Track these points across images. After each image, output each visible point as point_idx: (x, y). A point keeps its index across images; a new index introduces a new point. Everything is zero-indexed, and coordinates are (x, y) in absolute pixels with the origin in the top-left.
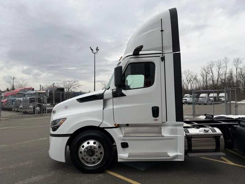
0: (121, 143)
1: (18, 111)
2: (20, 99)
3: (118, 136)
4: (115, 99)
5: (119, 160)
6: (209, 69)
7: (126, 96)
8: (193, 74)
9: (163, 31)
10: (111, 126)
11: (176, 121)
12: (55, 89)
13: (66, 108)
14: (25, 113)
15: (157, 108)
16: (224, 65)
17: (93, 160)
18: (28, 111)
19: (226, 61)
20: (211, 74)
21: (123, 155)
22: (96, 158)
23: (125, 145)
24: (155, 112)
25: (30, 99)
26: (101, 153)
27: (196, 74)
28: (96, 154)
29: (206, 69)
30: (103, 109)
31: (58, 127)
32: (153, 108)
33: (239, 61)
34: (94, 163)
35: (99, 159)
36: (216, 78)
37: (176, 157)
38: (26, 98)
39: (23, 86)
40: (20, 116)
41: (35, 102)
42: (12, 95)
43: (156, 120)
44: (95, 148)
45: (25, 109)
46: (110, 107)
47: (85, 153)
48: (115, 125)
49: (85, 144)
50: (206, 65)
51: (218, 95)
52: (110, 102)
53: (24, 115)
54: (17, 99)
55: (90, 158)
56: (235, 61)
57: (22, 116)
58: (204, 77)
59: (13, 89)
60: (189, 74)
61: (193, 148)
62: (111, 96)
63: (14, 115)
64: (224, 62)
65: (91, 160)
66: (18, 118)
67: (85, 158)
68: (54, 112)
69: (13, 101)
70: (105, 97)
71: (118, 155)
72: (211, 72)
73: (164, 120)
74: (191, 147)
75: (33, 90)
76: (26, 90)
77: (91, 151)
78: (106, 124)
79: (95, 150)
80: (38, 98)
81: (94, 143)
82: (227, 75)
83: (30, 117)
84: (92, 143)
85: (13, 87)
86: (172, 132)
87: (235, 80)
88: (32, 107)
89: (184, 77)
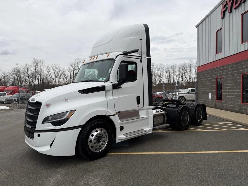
0: (120, 127)
5: (117, 142)
7: (121, 88)
8: (60, 69)
11: (149, 106)
13: (66, 100)
22: (104, 143)
27: (64, 69)
28: (104, 139)
32: (137, 97)
43: (138, 106)
48: (115, 112)
50: (73, 61)
60: (57, 68)
65: (100, 146)
73: (142, 106)
79: (103, 136)
81: (101, 130)
86: (147, 114)
89: (52, 71)
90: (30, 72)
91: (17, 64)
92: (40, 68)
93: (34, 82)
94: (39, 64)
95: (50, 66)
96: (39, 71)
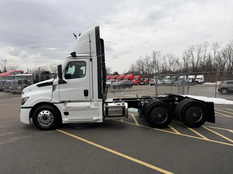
0: (64, 112)
1: (8, 92)
2: (10, 81)
3: (62, 108)
4: (60, 85)
5: (63, 123)
6: (190, 53)
7: (67, 83)
8: (175, 57)
9: (91, 41)
10: (57, 102)
11: (98, 98)
12: (41, 73)
13: (30, 90)
14: (15, 93)
15: (87, 91)
16: (204, 49)
17: (46, 123)
18: (17, 91)
19: (206, 45)
20: (191, 57)
21: (65, 119)
22: (48, 121)
23: (66, 114)
24: (86, 93)
25: (18, 81)
26: (52, 118)
27: (178, 57)
28: (48, 119)
29: (187, 52)
30: (53, 91)
31: (24, 103)
32: (84, 90)
33: (218, 45)
34: (47, 124)
35: (50, 122)
36: (195, 61)
37: (98, 120)
38: (15, 80)
39: (14, 69)
40: (9, 96)
41: (22, 84)
42: (3, 77)
43: (86, 98)
44: (47, 115)
45: (15, 90)
46: (57, 90)
47: (41, 118)
48: (60, 101)
49: (42, 113)
50: (187, 48)
51: (196, 77)
52: (57, 87)
53: (12, 95)
54: (7, 81)
55: (44, 121)
56: (213, 45)
57: (11, 96)
58: (186, 60)
59: (5, 71)
60: (172, 57)
61: (109, 115)
62: (58, 83)
63: (4, 95)
64: (203, 46)
65: (45, 122)
66: (8, 97)
67: (41, 121)
68: (23, 93)
69: (4, 82)
70: (54, 84)
71: (62, 119)
72: (192, 55)
73: (92, 98)
74: (108, 114)
75: (22, 72)
76: (15, 73)
77: (45, 117)
78: (54, 100)
79: (48, 117)
80: (24, 80)
81: (47, 112)
82: (206, 59)
83: (18, 97)
84: (45, 112)
85: (5, 69)
86: (96, 105)
87: (213, 63)
88: (20, 88)
89: (167, 60)
90: (149, 63)
91: (140, 57)
92: (157, 58)
93: (153, 70)
94: (157, 55)
95: (166, 55)
96: (156, 61)
